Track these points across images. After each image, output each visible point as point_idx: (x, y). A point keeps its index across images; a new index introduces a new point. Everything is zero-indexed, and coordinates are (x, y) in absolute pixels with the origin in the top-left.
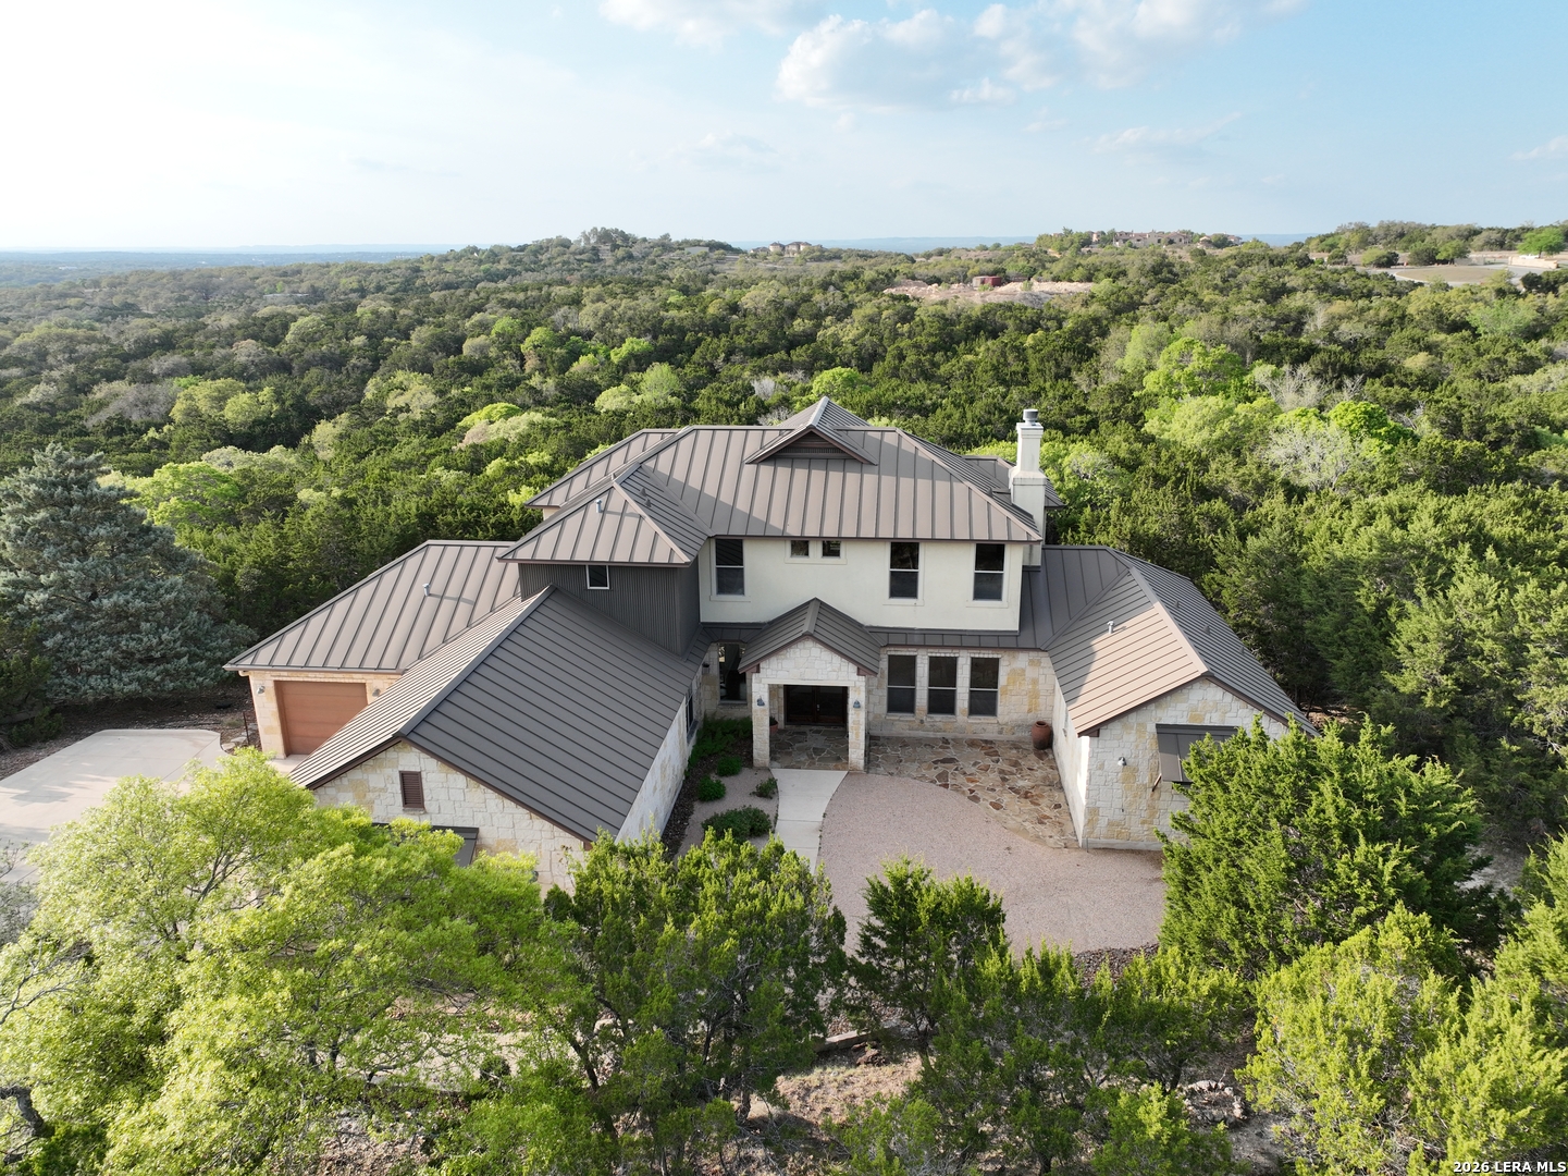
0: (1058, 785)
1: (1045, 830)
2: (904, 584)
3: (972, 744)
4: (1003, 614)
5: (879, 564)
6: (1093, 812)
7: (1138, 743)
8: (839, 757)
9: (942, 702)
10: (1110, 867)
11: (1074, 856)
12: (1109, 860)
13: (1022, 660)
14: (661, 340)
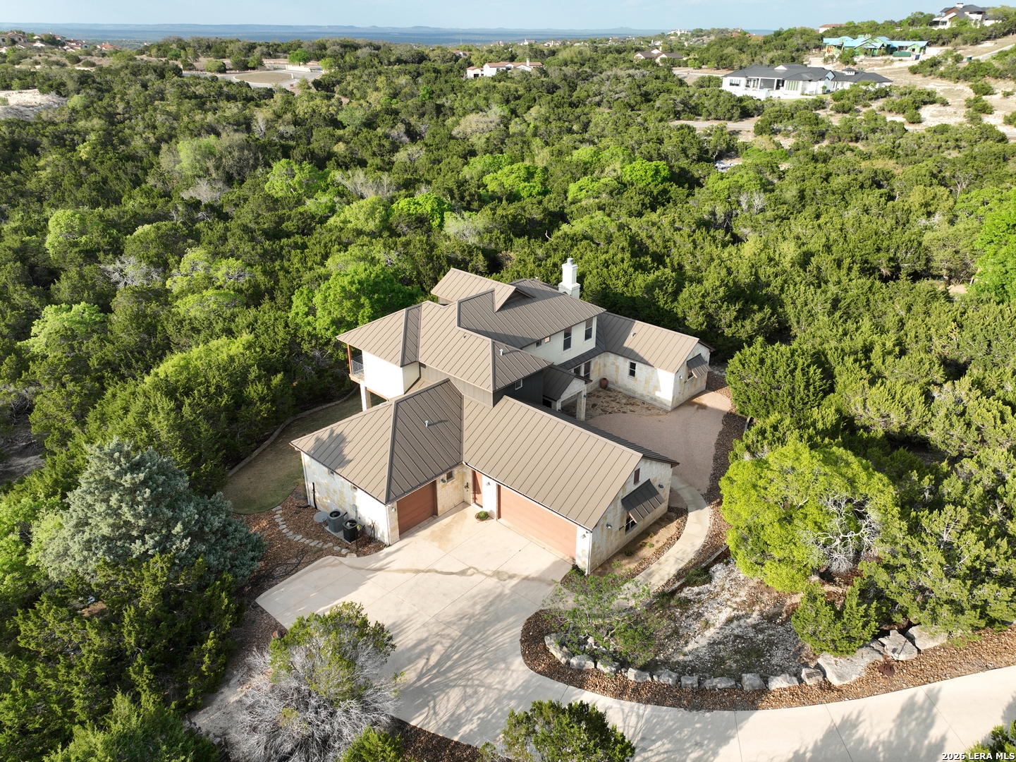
1: (655, 411)
2: (567, 345)
4: (591, 343)
5: (560, 340)
6: (674, 397)
7: (684, 370)
10: (684, 412)
12: (680, 411)
13: (597, 359)
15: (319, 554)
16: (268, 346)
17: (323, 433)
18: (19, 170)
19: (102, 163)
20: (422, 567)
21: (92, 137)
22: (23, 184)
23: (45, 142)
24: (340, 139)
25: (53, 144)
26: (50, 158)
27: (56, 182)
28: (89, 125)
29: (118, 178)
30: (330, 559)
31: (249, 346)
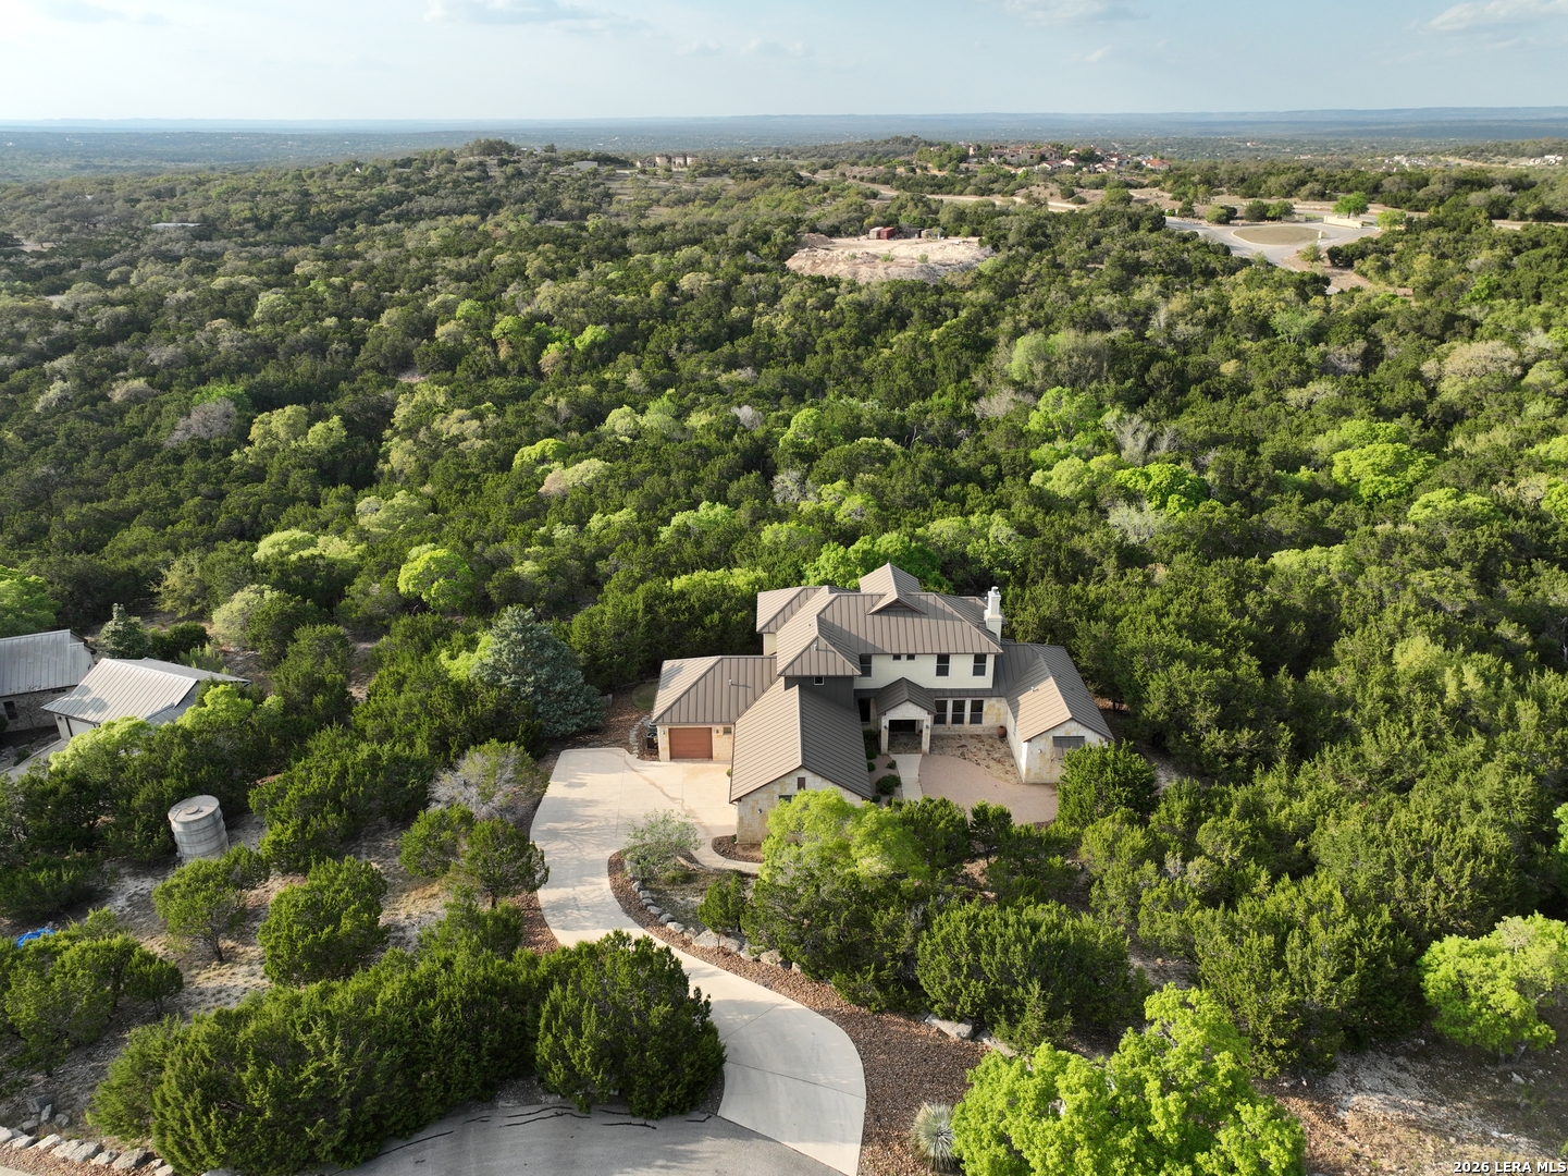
0: (1011, 756)
1: (1009, 777)
2: (942, 670)
3: (972, 737)
4: (986, 681)
5: (933, 663)
6: (1028, 770)
7: (1046, 744)
8: (917, 747)
9: (958, 719)
10: (1035, 791)
11: (1020, 788)
12: (1034, 788)
13: (993, 701)
14: (618, 328)
17: (678, 663)
18: (869, 344)
19: (943, 348)
21: (963, 314)
22: (861, 361)
25: (923, 317)
26: (904, 336)
28: (974, 297)
29: (947, 368)
30: (621, 750)
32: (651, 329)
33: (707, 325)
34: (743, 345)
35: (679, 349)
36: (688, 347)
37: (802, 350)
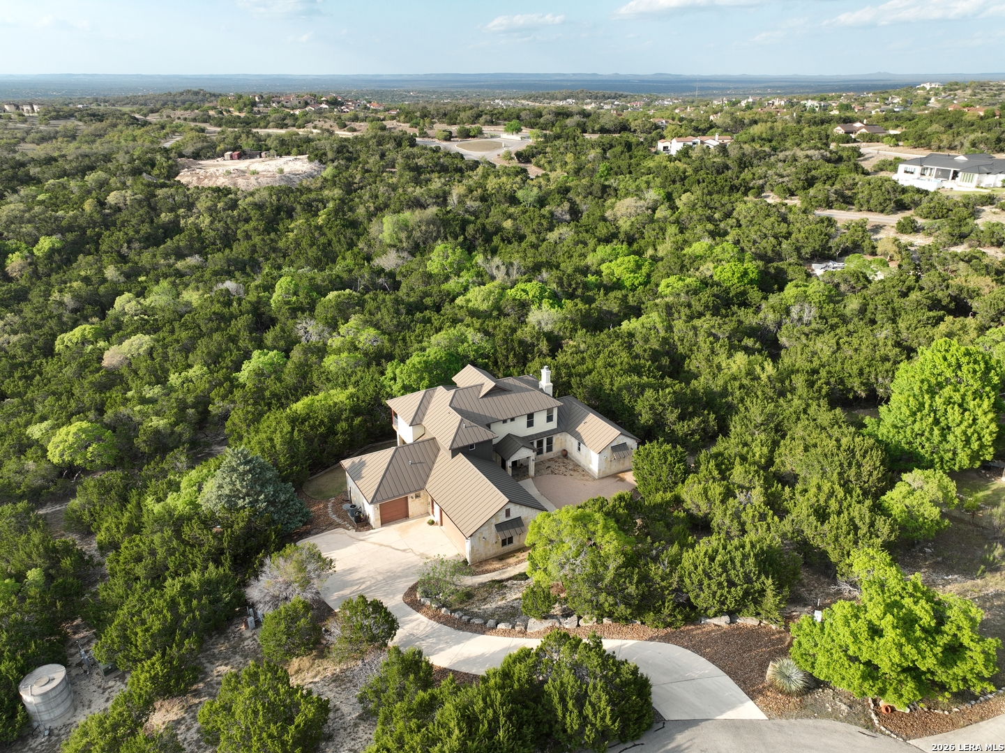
0: (578, 465)
1: (587, 477)
2: (530, 424)
4: (553, 425)
5: (524, 420)
6: (599, 472)
7: (608, 452)
8: (525, 475)
9: (540, 452)
11: (597, 482)
12: (605, 480)
13: (558, 435)
14: (70, 237)
15: (338, 526)
16: (361, 398)
17: (356, 459)
18: (276, 231)
19: (330, 228)
20: (385, 543)
21: (331, 205)
22: (276, 242)
23: (299, 208)
24: (510, 216)
25: (303, 209)
26: (298, 223)
27: (297, 243)
28: (331, 194)
29: (339, 241)
30: (341, 530)
31: (352, 396)
32: (99, 235)
33: (145, 229)
34: (180, 240)
35: (129, 247)
36: (136, 245)
37: (228, 240)
